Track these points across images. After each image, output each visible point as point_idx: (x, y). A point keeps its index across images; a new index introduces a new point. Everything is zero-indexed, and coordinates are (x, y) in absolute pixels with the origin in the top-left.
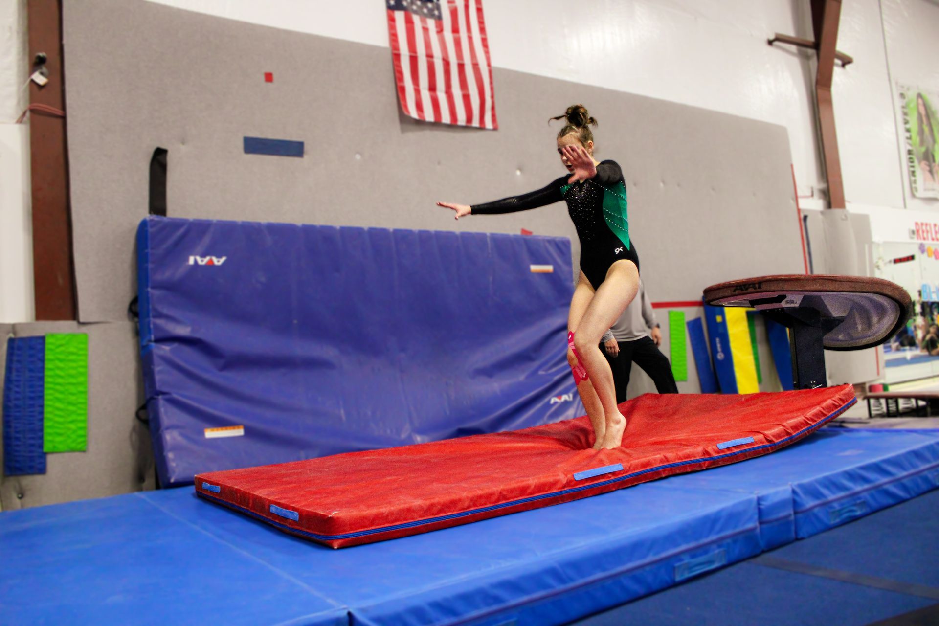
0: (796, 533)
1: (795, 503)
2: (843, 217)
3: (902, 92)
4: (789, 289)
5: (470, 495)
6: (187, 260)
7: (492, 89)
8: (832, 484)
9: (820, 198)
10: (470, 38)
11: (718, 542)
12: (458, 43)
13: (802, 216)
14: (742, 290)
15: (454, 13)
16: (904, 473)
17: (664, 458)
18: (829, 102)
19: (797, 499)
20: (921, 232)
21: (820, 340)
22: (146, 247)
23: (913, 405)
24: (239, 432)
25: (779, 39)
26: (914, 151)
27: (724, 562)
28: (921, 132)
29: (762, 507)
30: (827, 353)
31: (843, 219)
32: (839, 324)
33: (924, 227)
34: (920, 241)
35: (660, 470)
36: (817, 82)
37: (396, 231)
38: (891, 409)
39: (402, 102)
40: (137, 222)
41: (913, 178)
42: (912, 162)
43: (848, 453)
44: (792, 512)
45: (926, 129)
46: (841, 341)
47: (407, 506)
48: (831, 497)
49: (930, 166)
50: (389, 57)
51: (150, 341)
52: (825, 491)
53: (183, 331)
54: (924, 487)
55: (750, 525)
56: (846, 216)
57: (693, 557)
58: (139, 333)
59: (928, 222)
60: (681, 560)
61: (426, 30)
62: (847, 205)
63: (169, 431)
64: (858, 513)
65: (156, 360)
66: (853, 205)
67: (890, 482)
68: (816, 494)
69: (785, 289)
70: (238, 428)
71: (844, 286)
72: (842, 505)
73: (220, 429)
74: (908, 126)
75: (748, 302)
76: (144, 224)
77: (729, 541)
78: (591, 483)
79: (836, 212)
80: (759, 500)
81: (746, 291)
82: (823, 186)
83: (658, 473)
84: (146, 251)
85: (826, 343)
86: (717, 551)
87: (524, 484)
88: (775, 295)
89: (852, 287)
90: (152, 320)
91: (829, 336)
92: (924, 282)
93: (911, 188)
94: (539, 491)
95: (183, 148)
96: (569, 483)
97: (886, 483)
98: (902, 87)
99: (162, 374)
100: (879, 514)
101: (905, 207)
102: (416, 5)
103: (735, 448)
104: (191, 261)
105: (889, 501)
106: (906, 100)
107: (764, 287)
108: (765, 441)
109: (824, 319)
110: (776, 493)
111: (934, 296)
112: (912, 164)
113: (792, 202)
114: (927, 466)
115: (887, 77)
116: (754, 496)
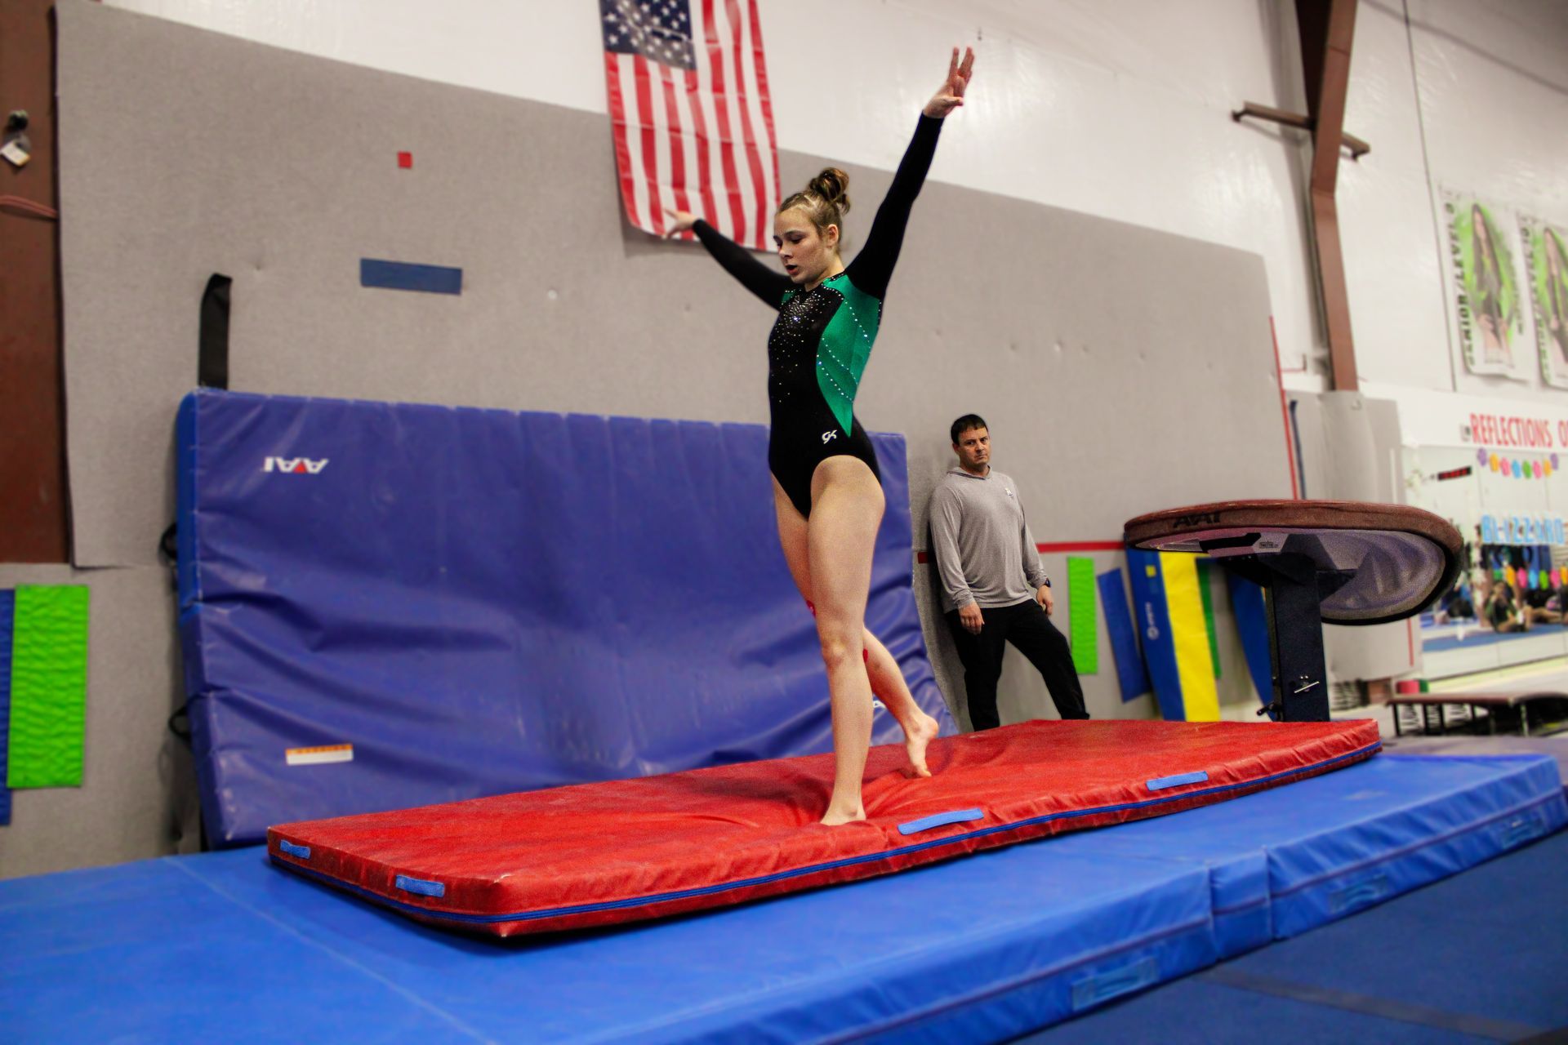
0: (1275, 930)
1: (1271, 877)
2: (1355, 404)
3: (1450, 202)
4: (1265, 523)
6: (262, 464)
7: (777, 186)
8: (1331, 847)
9: (1317, 372)
10: (742, 101)
11: (1145, 946)
12: (721, 109)
13: (1288, 402)
14: (1188, 524)
15: (716, 60)
16: (1451, 830)
17: (1054, 802)
18: (1331, 215)
19: (1275, 872)
20: (1480, 431)
21: (1315, 608)
22: (193, 442)
23: (1466, 716)
24: (345, 755)
25: (1251, 111)
26: (1469, 299)
27: (1153, 978)
28: (1479, 268)
29: (1218, 886)
30: (1327, 630)
32: (1347, 581)
33: (1485, 423)
34: (1479, 445)
35: (1049, 822)
36: (1313, 183)
37: (615, 421)
38: (1431, 721)
39: (627, 205)
40: (178, 399)
41: (1466, 342)
42: (1465, 316)
43: (1358, 796)
44: (1266, 894)
45: (1488, 262)
46: (1348, 609)
47: (624, 872)
48: (1331, 869)
49: (1493, 322)
50: (606, 128)
51: (196, 600)
52: (1320, 858)
53: (251, 583)
54: (1483, 852)
55: (1197, 917)
56: (1359, 403)
57: (1103, 969)
58: (176, 586)
59: (1492, 414)
60: (1082, 975)
61: (668, 86)
62: (1362, 385)
63: (225, 753)
64: (1376, 895)
65: (205, 631)
66: (1370, 388)
67: (1429, 844)
68: (1307, 865)
69: (1257, 524)
70: (344, 748)
71: (1357, 520)
72: (1349, 882)
73: (311, 749)
74: (1458, 257)
75: (1198, 544)
76: (189, 403)
77: (1162, 943)
79: (1344, 396)
80: (1213, 875)
81: (1192, 527)
82: (1321, 353)
83: (1045, 827)
84: (192, 448)
85: (1325, 612)
88: (1243, 532)
89: (1366, 521)
90: (200, 564)
91: (1329, 600)
92: (1486, 513)
93: (1464, 358)
95: (258, 275)
97: (1420, 847)
98: (1449, 193)
99: (215, 657)
100: (1409, 897)
101: (1454, 388)
102: (653, 45)
104: (269, 465)
105: (1425, 875)
106: (1455, 215)
107: (1226, 519)
108: (1226, 779)
109: (1323, 572)
110: (1241, 863)
111: (1501, 535)
112: (1465, 320)
113: (1271, 378)
114: (1489, 817)
115: (1424, 177)
116: (1204, 868)
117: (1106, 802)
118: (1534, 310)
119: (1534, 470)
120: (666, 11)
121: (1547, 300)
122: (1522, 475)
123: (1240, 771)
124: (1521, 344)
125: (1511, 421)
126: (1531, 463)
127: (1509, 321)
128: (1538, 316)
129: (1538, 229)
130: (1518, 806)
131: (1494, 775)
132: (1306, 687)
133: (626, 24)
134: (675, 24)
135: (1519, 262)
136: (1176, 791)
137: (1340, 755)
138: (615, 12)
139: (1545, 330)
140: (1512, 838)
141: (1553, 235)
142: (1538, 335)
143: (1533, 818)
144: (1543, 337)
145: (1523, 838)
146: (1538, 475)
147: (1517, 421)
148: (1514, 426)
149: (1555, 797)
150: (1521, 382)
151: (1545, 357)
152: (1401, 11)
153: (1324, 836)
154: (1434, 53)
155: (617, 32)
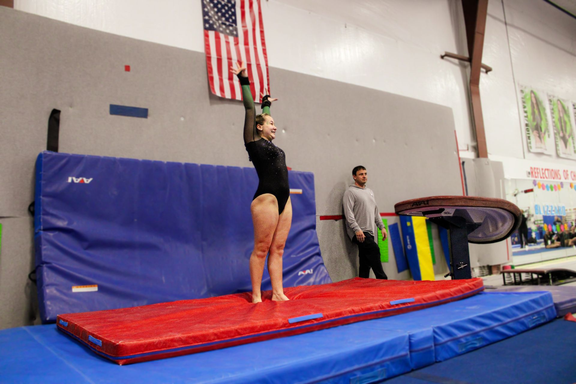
0: (436, 358)
1: (435, 338)
2: (486, 163)
3: (522, 89)
4: (445, 205)
5: (215, 331)
6: (67, 179)
7: (268, 80)
8: (459, 327)
9: (472, 151)
10: (256, 49)
11: (381, 364)
12: (247, 51)
13: (461, 162)
14: (417, 205)
15: (246, 33)
16: (509, 320)
17: (352, 311)
18: (478, 93)
19: (436, 336)
20: (534, 173)
21: (466, 237)
22: (41, 171)
24: (95, 289)
25: (447, 55)
26: (530, 125)
27: (385, 377)
28: (533, 113)
29: (412, 341)
30: (470, 245)
31: (486, 164)
32: (476, 228)
33: (536, 170)
34: (535, 179)
35: (350, 318)
36: (471, 81)
37: (202, 166)
38: (517, 280)
39: (211, 86)
41: (529, 141)
42: (528, 131)
44: (433, 345)
46: (478, 237)
47: (171, 337)
48: (459, 334)
49: (539, 133)
50: (204, 58)
51: (40, 230)
53: (62, 224)
54: (521, 328)
55: (403, 353)
56: (488, 162)
57: (363, 373)
58: (34, 225)
59: (538, 167)
60: (355, 375)
61: (228, 43)
62: (489, 156)
63: (48, 287)
64: (478, 345)
65: (43, 242)
66: (492, 157)
67: (500, 325)
68: (448, 333)
69: (443, 205)
70: (94, 286)
71: (479, 204)
72: (467, 340)
73: (82, 286)
74: (525, 109)
75: (422, 213)
76: (41, 155)
77: (388, 363)
78: (300, 325)
79: (482, 159)
80: (410, 337)
81: (419, 206)
82: (474, 144)
84: (41, 173)
85: (469, 238)
86: (380, 369)
87: (255, 325)
88: (438, 208)
89: (483, 204)
90: (42, 216)
91: (472, 234)
92: (536, 203)
93: (528, 147)
94: (264, 330)
95: (71, 110)
96: (284, 325)
97: (496, 326)
98: (522, 86)
99: (47, 252)
101: (524, 157)
102: (222, 28)
103: (401, 305)
104: (70, 180)
105: (499, 337)
106: (524, 94)
107: (430, 204)
108: (422, 301)
109: (469, 223)
110: (422, 332)
111: (542, 212)
112: (528, 132)
113: (455, 153)
114: (524, 315)
115: (512, 80)
116: (407, 334)
118: (554, 129)
119: (554, 188)
120: (227, 16)
121: (559, 126)
122: (550, 190)
123: (429, 298)
124: (549, 141)
125: (545, 170)
126: (553, 185)
127: (545, 133)
128: (555, 131)
129: (555, 100)
130: (536, 311)
131: (526, 299)
132: (462, 267)
133: (212, 20)
134: (231, 20)
135: (548, 112)
137: (468, 292)
138: (208, 15)
139: (558, 137)
140: (534, 323)
141: (560, 102)
142: (555, 138)
143: (542, 315)
144: (557, 139)
145: (538, 323)
146: (556, 190)
147: (548, 170)
148: (546, 172)
149: (551, 307)
150: (549, 156)
151: (558, 146)
152: (503, 20)
153: (457, 322)
154: (516, 35)
155: (209, 23)
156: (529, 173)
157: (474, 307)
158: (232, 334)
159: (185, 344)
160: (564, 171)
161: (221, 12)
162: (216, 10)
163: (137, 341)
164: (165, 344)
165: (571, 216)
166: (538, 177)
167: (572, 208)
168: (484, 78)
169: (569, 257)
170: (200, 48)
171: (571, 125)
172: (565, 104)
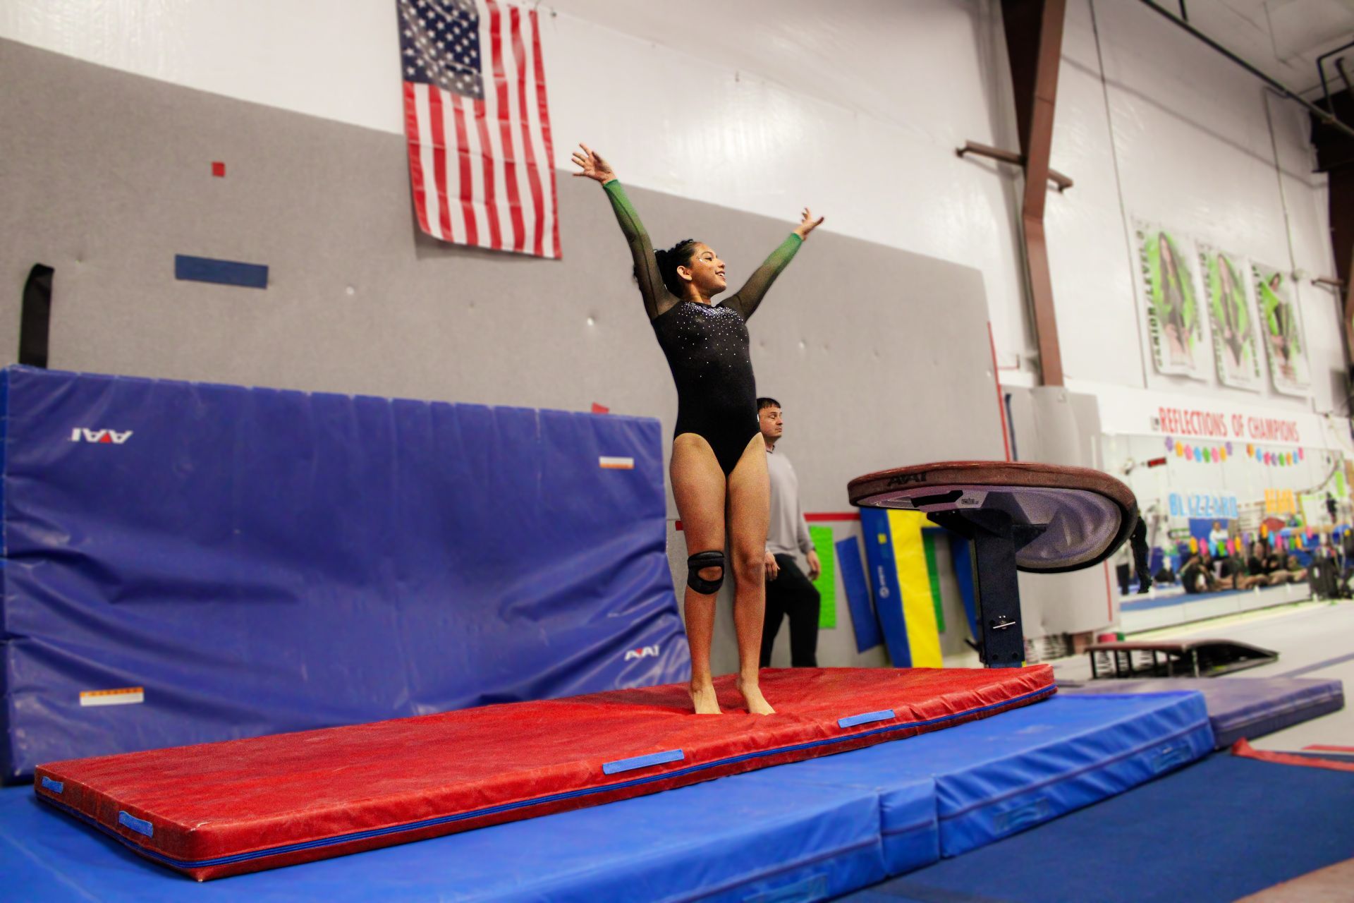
0: (942, 849)
1: (939, 801)
2: (1061, 398)
3: (1140, 229)
6: (70, 434)
7: (555, 201)
8: (997, 775)
9: (1029, 370)
10: (525, 128)
11: (816, 864)
12: (506, 134)
13: (1003, 394)
15: (502, 91)
16: (1108, 757)
17: (750, 742)
18: (1040, 238)
19: (943, 798)
20: (1167, 421)
25: (971, 149)
26: (1157, 311)
27: (825, 893)
28: (1165, 285)
29: (887, 810)
32: (1039, 534)
33: (1171, 415)
34: (1167, 434)
35: (744, 761)
36: (1025, 210)
37: (398, 402)
38: (1121, 666)
39: (419, 214)
41: (1156, 347)
43: (1028, 731)
44: (935, 819)
45: (1172, 281)
47: (323, 811)
48: (996, 794)
49: (1177, 331)
50: (403, 149)
52: (983, 785)
54: (1138, 775)
55: (866, 838)
56: (1064, 396)
57: (774, 885)
59: (1177, 407)
60: (754, 891)
61: (459, 113)
62: (1067, 381)
64: (1038, 817)
66: (1075, 381)
67: (1088, 770)
68: (970, 791)
72: (1013, 805)
74: (1148, 276)
75: (910, 502)
77: (832, 861)
78: (630, 779)
79: (1051, 390)
80: (882, 800)
82: (1033, 353)
92: (1173, 493)
93: (1154, 361)
94: (544, 790)
95: (80, 267)
96: (593, 778)
97: (1081, 772)
98: (1140, 222)
99: (17, 608)
101: (1146, 386)
102: (447, 77)
103: (863, 727)
104: (76, 435)
105: (1086, 798)
106: (1145, 241)
108: (912, 716)
109: (1019, 526)
110: (910, 790)
111: (1186, 510)
112: (1154, 328)
113: (989, 374)
114: (1142, 745)
115: (1119, 209)
116: (875, 794)
117: (800, 740)
119: (1213, 455)
120: (458, 49)
121: (1221, 314)
122: (1203, 459)
123: (926, 710)
124: (1201, 349)
125: (1193, 414)
126: (1210, 449)
127: (1191, 330)
128: (1214, 327)
129: (1213, 255)
130: (1169, 735)
131: (1149, 709)
133: (422, 58)
134: (467, 60)
135: (1198, 281)
136: (866, 728)
137: (1018, 696)
138: (413, 47)
139: (1219, 339)
140: (1163, 764)
141: (1225, 260)
142: (1214, 342)
143: (1182, 746)
144: (1218, 344)
145: (1173, 763)
146: (1216, 460)
147: (1198, 414)
148: (1195, 418)
149: (1203, 726)
150: (1201, 381)
152: (1097, 70)
153: (990, 765)
154: (1125, 107)
155: (414, 65)
156: (1157, 421)
157: (1030, 729)
158: (470, 802)
159: (356, 827)
160: (1234, 417)
161: (444, 40)
162: (431, 34)
163: (242, 820)
164: (309, 827)
165: (1248, 520)
166: (1177, 431)
167: (1252, 501)
168: (1053, 202)
169: (1245, 612)
170: (394, 124)
171: (1248, 313)
172: (1236, 266)
